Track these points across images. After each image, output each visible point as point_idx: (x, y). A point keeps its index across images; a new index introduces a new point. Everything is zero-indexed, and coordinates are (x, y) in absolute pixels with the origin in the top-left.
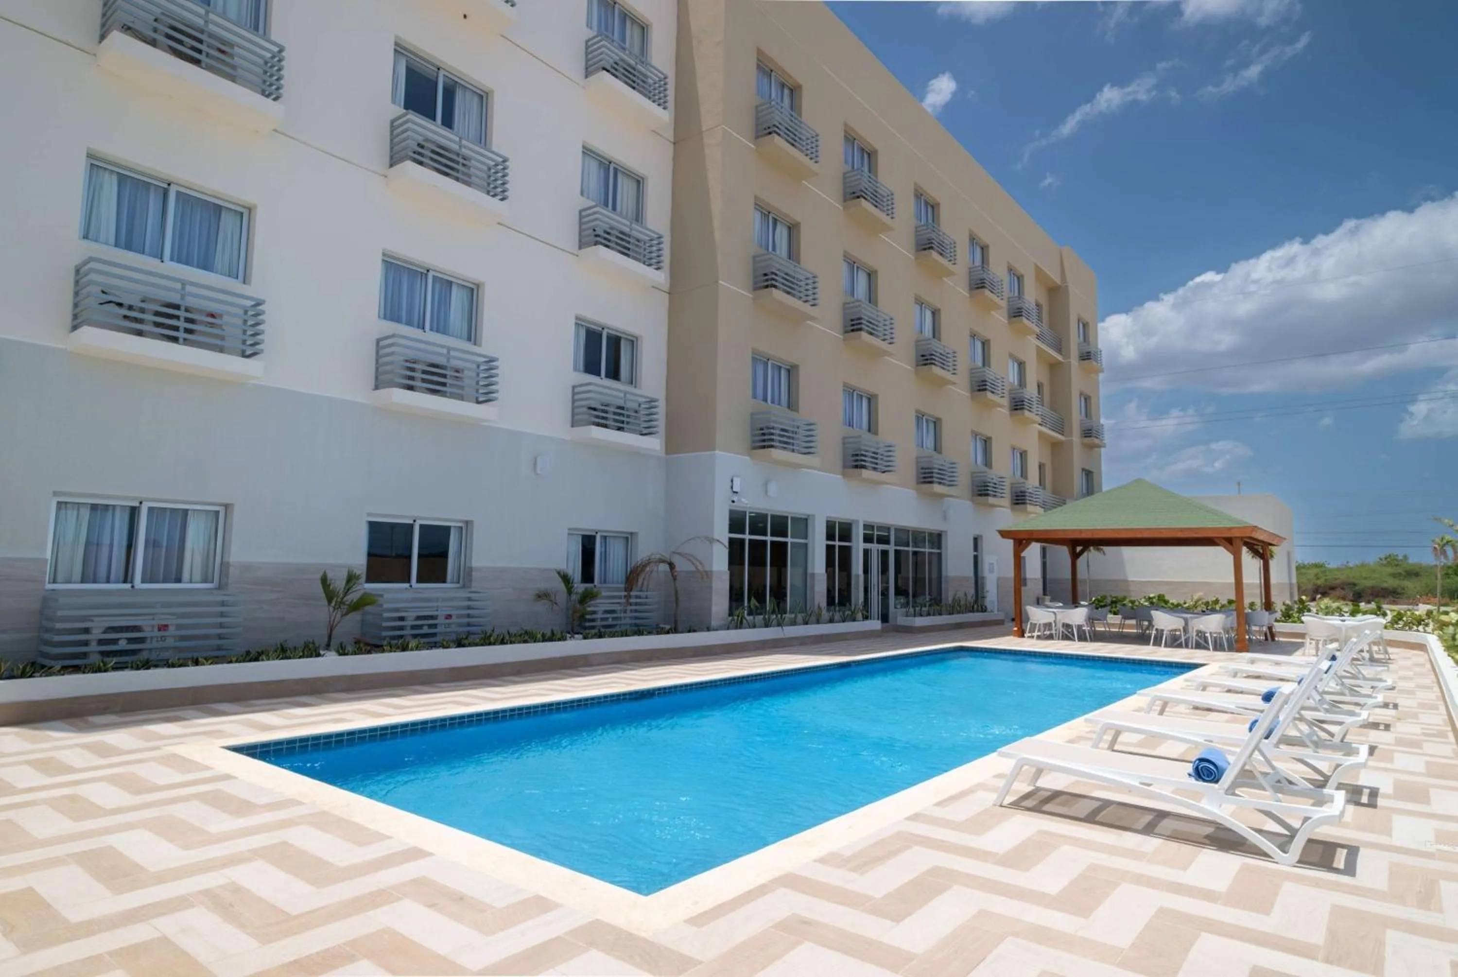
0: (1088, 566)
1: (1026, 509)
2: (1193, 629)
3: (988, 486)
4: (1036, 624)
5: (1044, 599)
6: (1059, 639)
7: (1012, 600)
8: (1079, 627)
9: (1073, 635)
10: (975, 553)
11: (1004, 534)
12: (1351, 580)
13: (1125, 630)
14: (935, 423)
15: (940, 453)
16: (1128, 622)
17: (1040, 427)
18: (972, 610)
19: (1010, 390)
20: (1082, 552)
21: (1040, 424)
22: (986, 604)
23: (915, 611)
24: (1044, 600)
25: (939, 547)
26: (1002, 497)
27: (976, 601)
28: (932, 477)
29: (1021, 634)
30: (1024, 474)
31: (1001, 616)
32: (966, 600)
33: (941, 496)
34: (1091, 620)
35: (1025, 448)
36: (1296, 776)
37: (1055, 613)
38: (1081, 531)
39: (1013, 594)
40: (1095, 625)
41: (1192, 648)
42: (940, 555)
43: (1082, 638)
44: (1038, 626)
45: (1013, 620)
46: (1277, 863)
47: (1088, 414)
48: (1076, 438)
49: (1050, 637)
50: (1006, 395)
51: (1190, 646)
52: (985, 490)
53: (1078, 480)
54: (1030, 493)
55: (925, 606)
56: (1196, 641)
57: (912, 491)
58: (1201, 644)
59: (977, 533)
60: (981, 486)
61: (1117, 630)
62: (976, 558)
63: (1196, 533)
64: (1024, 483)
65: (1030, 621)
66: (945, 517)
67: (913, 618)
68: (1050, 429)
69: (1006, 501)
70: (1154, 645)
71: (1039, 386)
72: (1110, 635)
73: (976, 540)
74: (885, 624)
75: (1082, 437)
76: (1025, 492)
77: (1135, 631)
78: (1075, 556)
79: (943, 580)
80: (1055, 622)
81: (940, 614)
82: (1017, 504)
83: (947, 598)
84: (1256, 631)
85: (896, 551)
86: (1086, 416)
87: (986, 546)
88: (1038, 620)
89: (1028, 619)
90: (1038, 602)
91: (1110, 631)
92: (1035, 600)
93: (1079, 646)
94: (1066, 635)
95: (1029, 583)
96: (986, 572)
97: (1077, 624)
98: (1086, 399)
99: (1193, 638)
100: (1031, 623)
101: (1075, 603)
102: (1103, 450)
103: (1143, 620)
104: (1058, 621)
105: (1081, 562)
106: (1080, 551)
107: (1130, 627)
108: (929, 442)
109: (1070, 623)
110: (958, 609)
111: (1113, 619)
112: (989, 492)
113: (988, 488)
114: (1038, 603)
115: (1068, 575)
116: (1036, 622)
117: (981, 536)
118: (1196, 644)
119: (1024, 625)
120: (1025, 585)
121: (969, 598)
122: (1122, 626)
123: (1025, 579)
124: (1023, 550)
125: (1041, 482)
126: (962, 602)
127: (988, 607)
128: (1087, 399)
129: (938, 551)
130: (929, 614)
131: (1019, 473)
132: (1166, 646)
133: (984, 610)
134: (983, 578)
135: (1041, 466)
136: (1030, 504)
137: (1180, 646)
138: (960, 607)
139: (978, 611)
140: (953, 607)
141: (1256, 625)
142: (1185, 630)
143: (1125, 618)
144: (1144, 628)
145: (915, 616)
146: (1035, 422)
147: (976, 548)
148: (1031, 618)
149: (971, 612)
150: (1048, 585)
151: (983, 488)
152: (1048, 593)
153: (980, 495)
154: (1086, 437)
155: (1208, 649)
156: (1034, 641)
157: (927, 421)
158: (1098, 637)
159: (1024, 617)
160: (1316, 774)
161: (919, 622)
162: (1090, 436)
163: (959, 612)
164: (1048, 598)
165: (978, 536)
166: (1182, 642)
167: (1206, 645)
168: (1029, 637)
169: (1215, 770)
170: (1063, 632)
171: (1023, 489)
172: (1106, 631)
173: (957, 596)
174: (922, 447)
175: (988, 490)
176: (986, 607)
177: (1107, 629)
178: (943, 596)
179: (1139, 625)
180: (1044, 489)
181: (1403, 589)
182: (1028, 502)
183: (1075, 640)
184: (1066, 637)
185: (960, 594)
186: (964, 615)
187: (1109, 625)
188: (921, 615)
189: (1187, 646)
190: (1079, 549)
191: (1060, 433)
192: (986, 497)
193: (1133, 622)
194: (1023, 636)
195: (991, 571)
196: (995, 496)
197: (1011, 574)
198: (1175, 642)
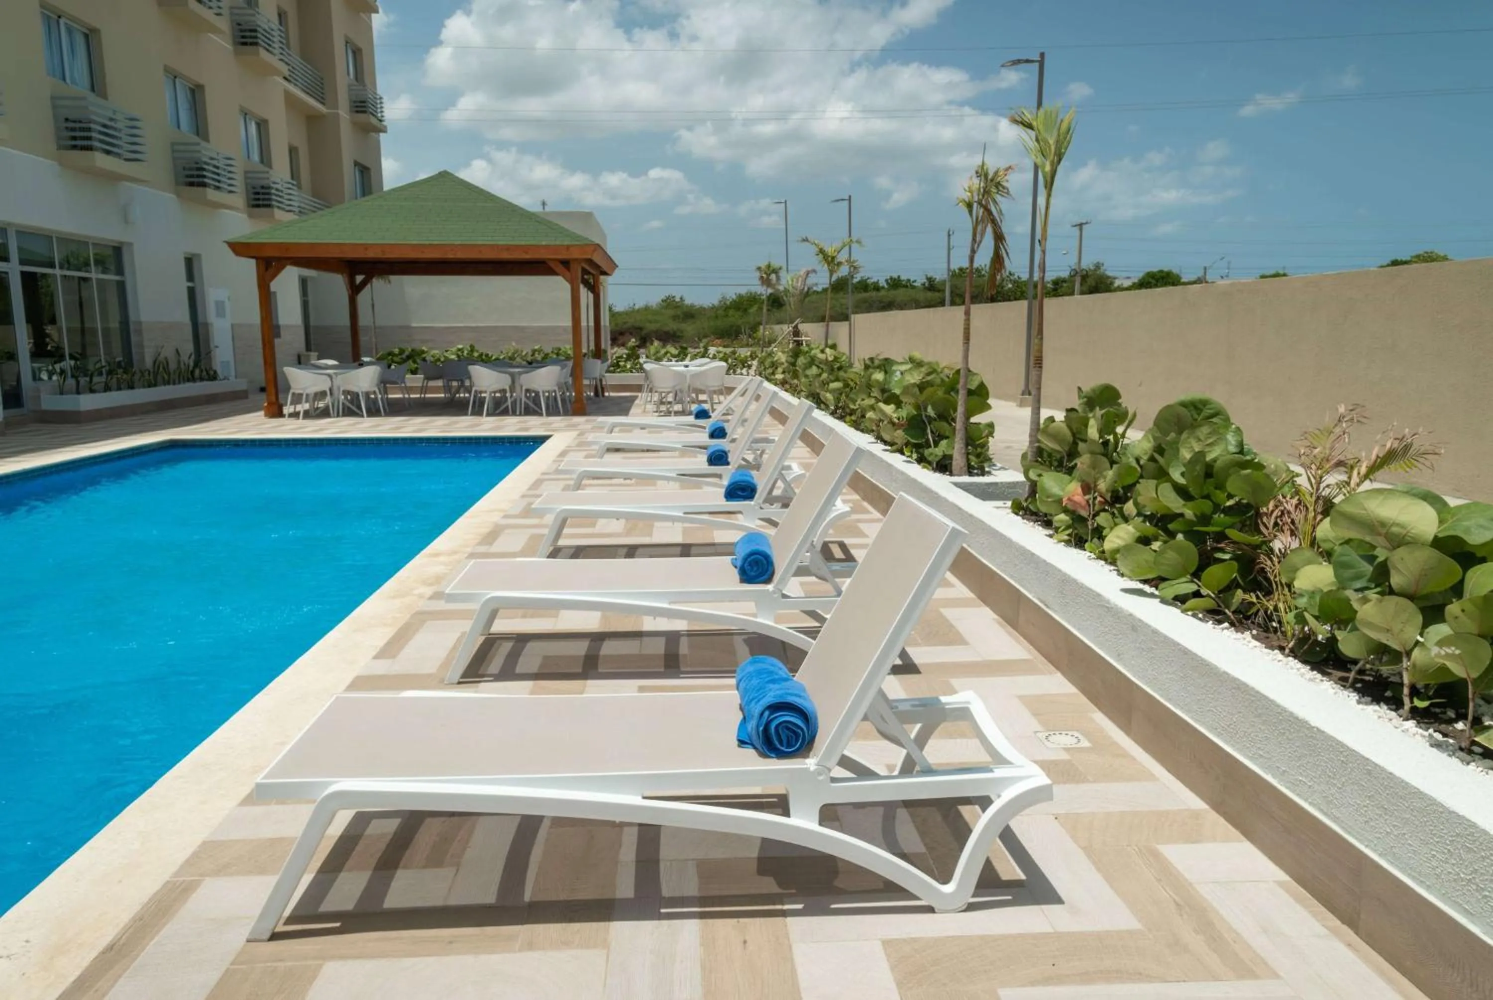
0: (373, 306)
1: (272, 216)
2: (522, 387)
3: (204, 169)
4: (301, 395)
5: (309, 356)
6: (338, 416)
7: (260, 360)
8: (367, 394)
9: (360, 408)
10: (190, 284)
11: (239, 248)
12: (637, 324)
13: (428, 396)
14: (86, 36)
15: (104, 96)
16: (432, 383)
17: (286, 83)
18: (192, 379)
19: (231, 8)
20: (364, 284)
21: (285, 78)
22: (214, 368)
23: (78, 383)
24: (308, 358)
25: (120, 271)
26: (231, 192)
27: (196, 364)
28: (89, 138)
29: (276, 411)
30: (265, 157)
31: (241, 385)
32: (179, 362)
33: (115, 178)
34: (384, 383)
35: (265, 116)
36: (782, 627)
37: (329, 376)
38: (366, 247)
39: (260, 350)
40: (389, 390)
41: (520, 415)
42: (121, 287)
43: (374, 411)
44: (304, 396)
45: (263, 390)
46: (930, 910)
47: (359, 75)
48: (344, 113)
49: (324, 413)
50: (225, 11)
51: (518, 413)
52: (198, 176)
53: (349, 176)
54: (277, 190)
55: (101, 374)
56: (526, 404)
57: (49, 162)
58: (532, 408)
59: (192, 249)
60: (191, 169)
61: (418, 396)
62: (192, 292)
63: (527, 253)
64: (268, 172)
65: (291, 391)
66: (126, 220)
67: (76, 396)
68: (303, 90)
69: (239, 200)
70: (473, 414)
71: (280, 15)
72: (409, 404)
73: (190, 263)
74: (13, 412)
75: (351, 111)
76: (269, 188)
77: (443, 395)
78: (355, 290)
79: (132, 327)
80: (331, 390)
81: (131, 387)
82: (258, 206)
83: (142, 360)
84: (587, 385)
85: (23, 274)
86: (356, 79)
87: (208, 269)
88: (304, 389)
89: (288, 388)
90: (300, 361)
91: (410, 398)
92: (296, 358)
93: (370, 424)
94: (349, 408)
95: (283, 332)
96: (211, 316)
97: (364, 390)
98: (354, 53)
99: (521, 400)
100: (294, 394)
101: (354, 359)
102: (382, 136)
103: (452, 380)
104: (335, 388)
105: (363, 297)
106: (361, 283)
107: (436, 390)
108: (79, 68)
109: (355, 389)
110: (166, 377)
111: (415, 380)
112: (206, 180)
113: (205, 173)
114: (300, 363)
115: (345, 320)
116: (301, 392)
117: (198, 256)
118: (525, 408)
119: (281, 396)
120: (278, 335)
121: (184, 358)
122: (424, 389)
123: (278, 327)
124: (274, 276)
125: (295, 173)
126: (173, 366)
127: (219, 372)
128: (357, 53)
129: (117, 278)
130: (107, 388)
131: (256, 157)
132: (488, 415)
133: (213, 377)
134: (206, 325)
135: (293, 151)
136: (279, 207)
137: (505, 413)
138: (169, 374)
139: (202, 379)
140: (156, 374)
141: (586, 378)
142: (512, 389)
143: (428, 378)
144: (453, 390)
145: (78, 392)
146: (277, 72)
147: (190, 277)
148: (292, 385)
149: (188, 380)
150: (312, 337)
151: (196, 173)
152: (313, 347)
153: (191, 184)
154: (357, 112)
155: (541, 415)
156: (301, 422)
157: (70, 31)
158: (396, 409)
159: (280, 387)
160: (812, 620)
161: (88, 402)
162: (364, 112)
163: (167, 383)
164: (314, 354)
165: (194, 255)
166: (507, 407)
167: (536, 408)
168: (291, 415)
169: (799, 722)
170: (343, 404)
171: (265, 183)
172: (404, 398)
173: (162, 356)
174: (64, 79)
175: (204, 177)
176: (215, 372)
177: (407, 396)
178: (135, 357)
179: (447, 388)
180: (299, 187)
181: (682, 332)
182: (274, 203)
183: (362, 416)
184: (349, 412)
185: (168, 353)
186: (177, 386)
187: (410, 390)
188: (92, 391)
189: (514, 413)
190: (359, 278)
191: (318, 100)
192: (201, 189)
193: (439, 383)
194: (280, 414)
195: (221, 312)
196: (218, 188)
197: (255, 317)
198: (500, 407)
